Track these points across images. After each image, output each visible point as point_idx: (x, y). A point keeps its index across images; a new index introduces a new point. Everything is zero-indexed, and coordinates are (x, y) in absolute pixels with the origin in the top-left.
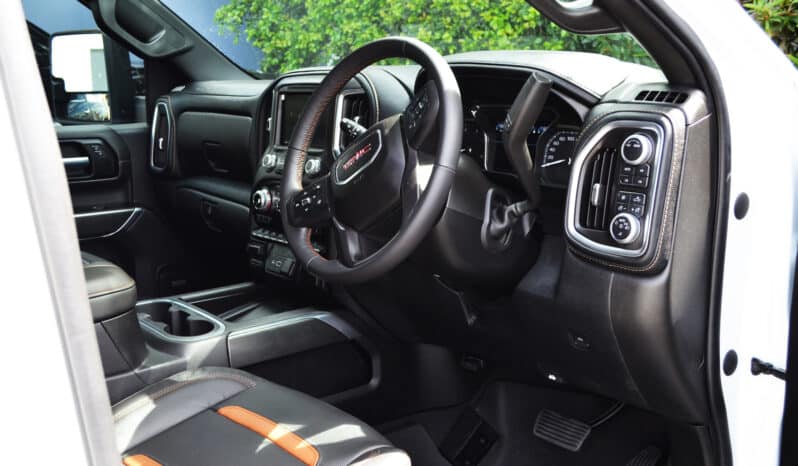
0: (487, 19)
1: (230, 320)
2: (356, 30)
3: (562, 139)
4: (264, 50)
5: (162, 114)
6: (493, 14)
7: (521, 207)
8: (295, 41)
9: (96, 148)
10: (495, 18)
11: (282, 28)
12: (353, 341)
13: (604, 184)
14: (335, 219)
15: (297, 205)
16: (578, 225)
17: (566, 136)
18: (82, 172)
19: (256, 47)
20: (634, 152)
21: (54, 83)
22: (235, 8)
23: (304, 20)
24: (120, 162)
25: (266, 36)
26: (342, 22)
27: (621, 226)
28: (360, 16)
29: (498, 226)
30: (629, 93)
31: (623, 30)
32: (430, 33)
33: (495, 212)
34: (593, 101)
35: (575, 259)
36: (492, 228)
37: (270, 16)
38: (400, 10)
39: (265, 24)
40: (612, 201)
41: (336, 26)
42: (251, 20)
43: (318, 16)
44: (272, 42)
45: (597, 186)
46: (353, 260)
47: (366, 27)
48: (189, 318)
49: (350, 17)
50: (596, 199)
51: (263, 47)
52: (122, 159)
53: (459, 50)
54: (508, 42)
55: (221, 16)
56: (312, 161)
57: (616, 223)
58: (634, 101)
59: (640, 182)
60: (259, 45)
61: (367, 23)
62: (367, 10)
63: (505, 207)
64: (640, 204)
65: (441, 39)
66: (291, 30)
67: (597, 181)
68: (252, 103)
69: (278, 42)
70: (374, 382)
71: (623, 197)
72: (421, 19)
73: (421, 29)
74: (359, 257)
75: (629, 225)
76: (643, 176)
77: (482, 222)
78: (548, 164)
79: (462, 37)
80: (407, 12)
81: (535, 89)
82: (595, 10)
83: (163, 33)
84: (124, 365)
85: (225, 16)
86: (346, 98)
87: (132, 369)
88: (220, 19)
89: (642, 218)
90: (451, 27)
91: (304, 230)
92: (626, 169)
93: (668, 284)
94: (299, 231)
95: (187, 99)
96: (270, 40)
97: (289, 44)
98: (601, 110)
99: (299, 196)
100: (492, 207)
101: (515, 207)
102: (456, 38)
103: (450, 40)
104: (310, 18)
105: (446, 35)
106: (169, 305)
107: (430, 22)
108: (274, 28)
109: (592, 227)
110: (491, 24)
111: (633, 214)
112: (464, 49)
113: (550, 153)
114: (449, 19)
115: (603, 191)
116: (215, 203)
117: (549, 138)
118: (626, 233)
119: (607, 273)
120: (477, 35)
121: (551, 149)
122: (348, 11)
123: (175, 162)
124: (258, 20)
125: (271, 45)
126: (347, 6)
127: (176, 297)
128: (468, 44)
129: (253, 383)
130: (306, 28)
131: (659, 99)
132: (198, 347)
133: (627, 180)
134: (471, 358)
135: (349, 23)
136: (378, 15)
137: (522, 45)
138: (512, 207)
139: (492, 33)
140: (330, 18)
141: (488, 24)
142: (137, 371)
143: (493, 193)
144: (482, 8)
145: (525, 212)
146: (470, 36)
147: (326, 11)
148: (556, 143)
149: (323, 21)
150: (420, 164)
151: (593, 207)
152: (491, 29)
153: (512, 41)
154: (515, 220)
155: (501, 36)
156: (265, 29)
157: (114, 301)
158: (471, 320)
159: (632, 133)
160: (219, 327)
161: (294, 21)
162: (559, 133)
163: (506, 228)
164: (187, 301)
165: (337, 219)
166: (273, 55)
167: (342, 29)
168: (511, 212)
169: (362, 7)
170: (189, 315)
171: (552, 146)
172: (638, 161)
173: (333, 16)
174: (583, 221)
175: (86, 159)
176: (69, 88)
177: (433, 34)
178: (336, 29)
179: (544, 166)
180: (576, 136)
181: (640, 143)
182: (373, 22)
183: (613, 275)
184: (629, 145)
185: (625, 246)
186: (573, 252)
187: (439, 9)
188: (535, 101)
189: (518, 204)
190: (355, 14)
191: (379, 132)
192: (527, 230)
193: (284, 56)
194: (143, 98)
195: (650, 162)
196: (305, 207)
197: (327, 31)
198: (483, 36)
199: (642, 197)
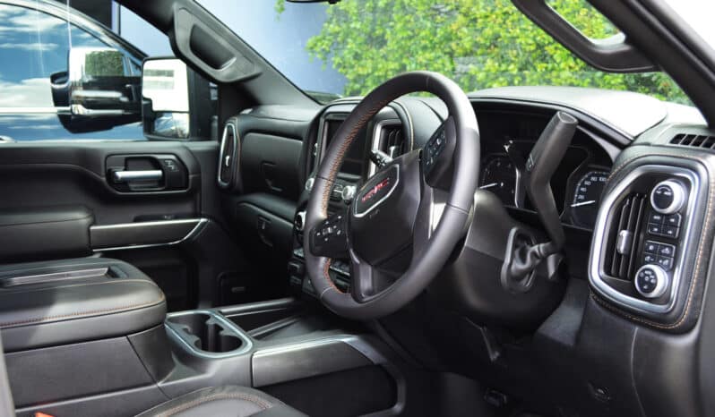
0: (551, 53)
1: (258, 338)
2: (430, 60)
3: (593, 179)
4: (348, 76)
5: (230, 135)
6: (556, 48)
7: (545, 249)
8: (375, 69)
9: (170, 162)
10: (559, 52)
11: (364, 56)
12: (379, 366)
13: (632, 230)
14: (351, 251)
15: (319, 234)
16: (602, 273)
17: (598, 176)
18: (156, 184)
19: (341, 73)
20: (665, 200)
21: (144, 102)
22: (324, 38)
23: (382, 51)
24: (191, 177)
25: (350, 63)
26: (417, 53)
27: (647, 279)
28: (433, 48)
29: (519, 266)
30: (664, 136)
31: (657, 69)
32: (497, 64)
33: (517, 252)
34: (625, 142)
35: (598, 307)
36: (513, 268)
37: (354, 46)
38: (470, 43)
39: (350, 53)
40: (639, 250)
41: (412, 56)
42: (338, 49)
43: (396, 47)
44: (355, 69)
45: (624, 234)
46: (363, 295)
47: (439, 57)
48: (222, 333)
49: (425, 48)
50: (622, 247)
51: (346, 73)
52: (193, 174)
53: (523, 82)
54: (570, 75)
55: (311, 45)
56: (349, 187)
57: (642, 275)
58: (668, 144)
59: (670, 232)
60: (344, 71)
61: (440, 54)
62: (441, 43)
63: (528, 247)
64: (669, 256)
65: (506, 71)
66: (372, 59)
67: (625, 228)
68: (302, 128)
69: (360, 69)
70: (398, 408)
71: (651, 248)
72: (489, 51)
73: (488, 61)
74: (370, 293)
75: (656, 278)
76: (674, 226)
77: (502, 262)
78: (578, 204)
79: (526, 69)
80: (477, 45)
81: (559, 128)
82: (626, 48)
83: (234, 60)
84: (148, 379)
85: (316, 45)
86: (383, 127)
87: (155, 382)
88: (312, 48)
89: (671, 271)
90: (517, 60)
91: (323, 259)
92: (655, 217)
93: (697, 343)
94: (318, 260)
95: (251, 122)
96: (352, 67)
97: (370, 71)
98: (632, 152)
99: (321, 225)
100: (515, 246)
101: (539, 248)
102: (520, 70)
103: (515, 72)
104: (389, 49)
105: (512, 67)
106: (207, 317)
107: (498, 55)
108: (357, 57)
109: (617, 276)
110: (555, 57)
111: (661, 266)
112: (528, 80)
113: (580, 193)
114: (515, 52)
115: (630, 238)
116: (268, 219)
117: (579, 179)
118: (652, 287)
119: (632, 326)
120: (541, 67)
121: (583, 189)
122: (423, 43)
123: (238, 179)
124: (344, 48)
125: (354, 72)
126: (423, 39)
127: (216, 310)
128: (532, 75)
129: (270, 406)
130: (385, 57)
131: (697, 144)
132: (221, 364)
133: (656, 230)
134: (494, 392)
135: (424, 53)
136: (450, 47)
137: (584, 77)
138: (535, 248)
139: (556, 65)
140: (407, 49)
141: (552, 57)
142: (160, 384)
143: (517, 232)
144: (547, 42)
145: (548, 254)
146: (535, 69)
147: (403, 42)
148: (587, 183)
149: (400, 52)
150: (435, 202)
151: (619, 255)
152: (555, 61)
153: (573, 73)
154: (538, 261)
155: (564, 69)
156: (349, 57)
157: (141, 316)
158: (494, 356)
159: (664, 180)
160: (246, 343)
161: (374, 50)
162: (591, 173)
163: (529, 268)
164: (224, 314)
165: (354, 251)
166: (355, 81)
167: (417, 59)
168: (534, 254)
169: (436, 40)
170: (222, 329)
171: (583, 185)
172: (669, 210)
173: (410, 47)
174: (607, 269)
175: (159, 173)
176: (156, 108)
177: (500, 65)
178: (412, 59)
179: (574, 205)
180: (607, 176)
181: (672, 191)
182: (445, 53)
183: (637, 329)
184: (659, 192)
185: (650, 300)
186: (596, 300)
187: (506, 42)
188: (560, 141)
189: (542, 245)
190: (429, 45)
191: (398, 166)
192: (552, 271)
193: (365, 82)
194: (216, 117)
195: (683, 211)
196: (325, 237)
197: (405, 61)
198: (546, 68)
199: (671, 249)
